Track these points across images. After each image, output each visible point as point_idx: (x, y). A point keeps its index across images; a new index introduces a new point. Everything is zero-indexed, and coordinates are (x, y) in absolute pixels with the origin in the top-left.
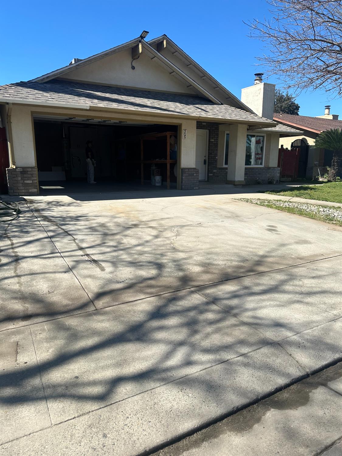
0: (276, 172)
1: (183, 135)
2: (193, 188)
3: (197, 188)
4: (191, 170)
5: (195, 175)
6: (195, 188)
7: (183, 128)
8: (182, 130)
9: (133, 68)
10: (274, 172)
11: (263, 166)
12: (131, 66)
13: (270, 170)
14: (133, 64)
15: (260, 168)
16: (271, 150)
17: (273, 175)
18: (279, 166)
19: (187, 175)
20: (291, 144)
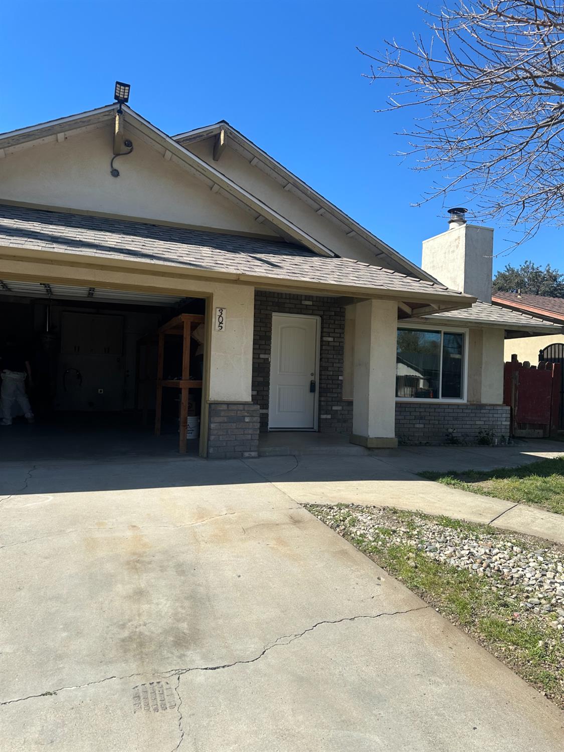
0: (499, 416)
1: (215, 321)
2: (242, 455)
3: (253, 454)
4: (235, 407)
5: (247, 420)
6: (246, 454)
7: (216, 303)
9: (115, 173)
10: (495, 415)
11: (464, 401)
12: (110, 169)
13: (482, 411)
14: (116, 165)
15: (458, 405)
16: (483, 366)
17: (491, 423)
18: (507, 401)
19: (225, 419)
20: (539, 353)
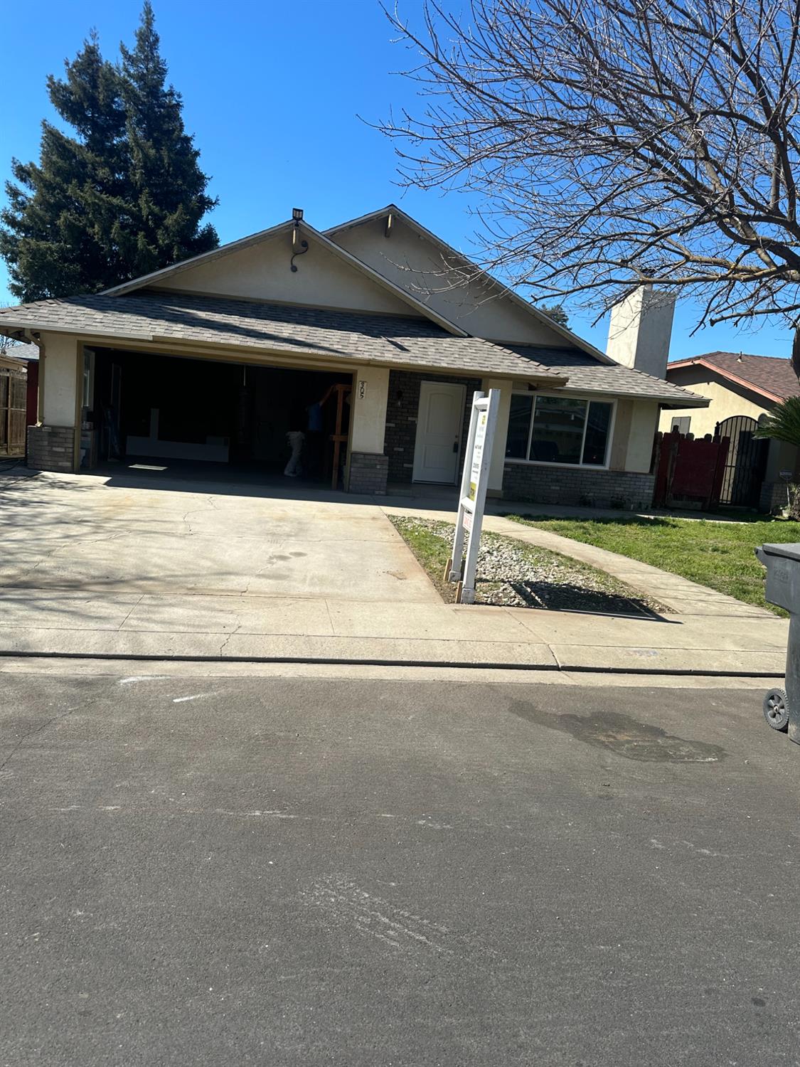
0: (641, 483)
1: (358, 392)
2: (374, 493)
3: (382, 493)
4: (369, 457)
5: (378, 467)
6: (377, 492)
7: (359, 378)
8: (358, 380)
9: (294, 269)
10: (637, 483)
11: (607, 468)
12: (290, 266)
13: (623, 478)
14: (295, 263)
15: (598, 471)
16: (631, 436)
17: (631, 490)
18: (651, 471)
19: (362, 466)
20: (716, 425)
